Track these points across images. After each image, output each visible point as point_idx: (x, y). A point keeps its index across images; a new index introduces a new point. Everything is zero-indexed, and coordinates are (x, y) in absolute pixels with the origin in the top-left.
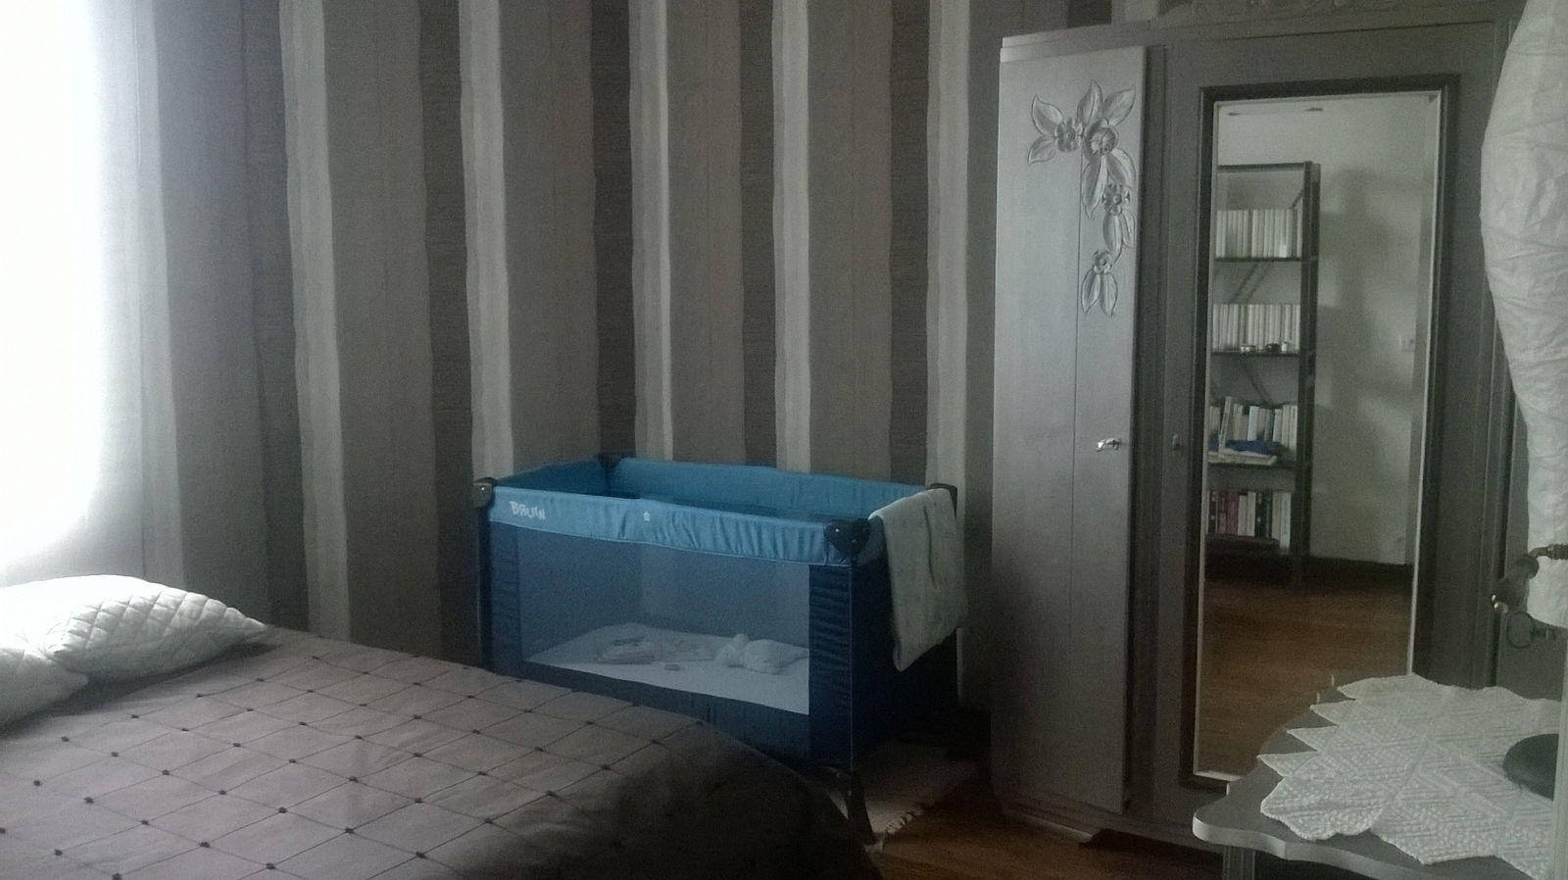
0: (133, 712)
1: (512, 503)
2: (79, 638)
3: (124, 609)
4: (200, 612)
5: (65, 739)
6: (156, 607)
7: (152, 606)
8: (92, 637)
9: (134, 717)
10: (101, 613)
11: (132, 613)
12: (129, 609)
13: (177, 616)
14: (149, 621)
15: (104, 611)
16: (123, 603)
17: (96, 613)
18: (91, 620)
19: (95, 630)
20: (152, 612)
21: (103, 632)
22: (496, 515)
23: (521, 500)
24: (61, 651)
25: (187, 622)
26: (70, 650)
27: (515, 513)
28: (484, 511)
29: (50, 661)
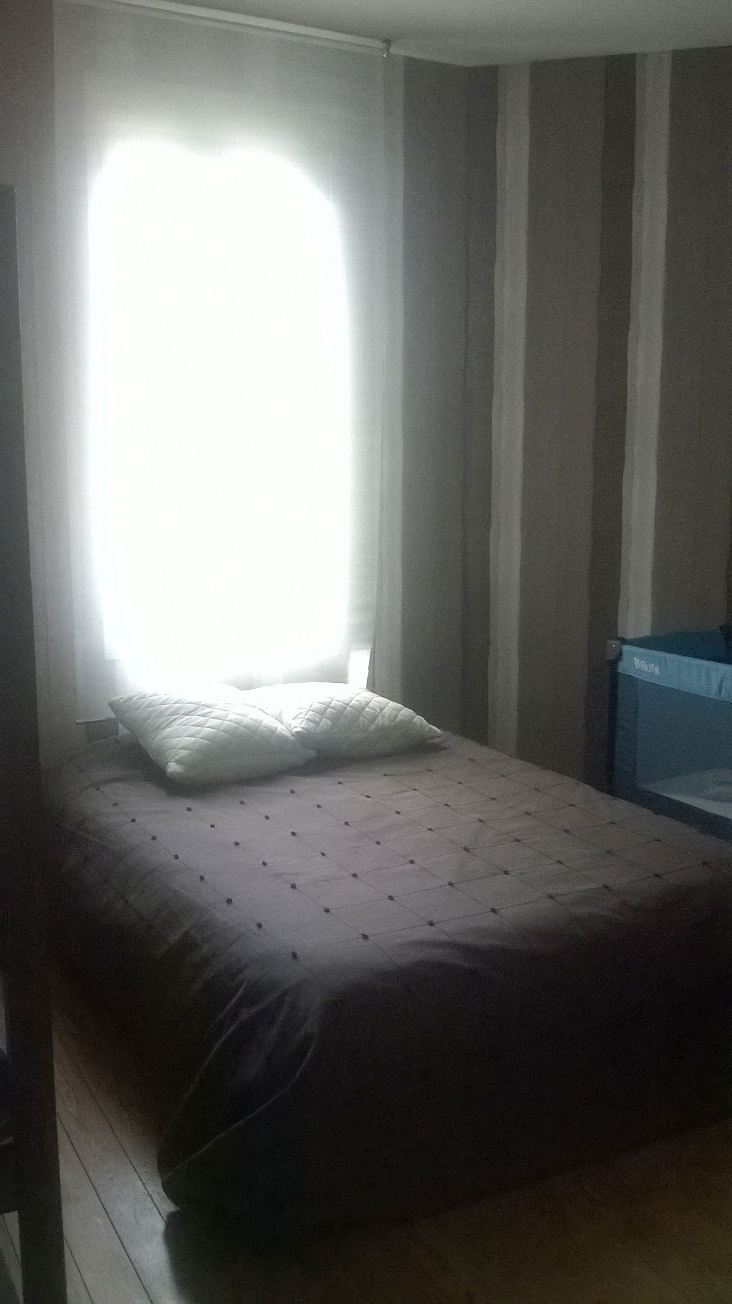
0: (341, 780)
1: (635, 659)
2: (312, 724)
3: (345, 708)
4: (396, 717)
5: (292, 792)
6: (367, 709)
7: (365, 708)
8: (321, 725)
9: (339, 783)
10: (330, 709)
11: (351, 712)
12: (348, 708)
13: (380, 717)
14: (361, 718)
15: (331, 708)
16: (345, 704)
17: (326, 709)
18: (322, 713)
19: (324, 720)
20: (363, 713)
21: (329, 722)
22: (622, 667)
23: (642, 657)
24: (299, 732)
25: (387, 723)
26: (305, 732)
27: (637, 667)
28: (614, 664)
29: (293, 738)
